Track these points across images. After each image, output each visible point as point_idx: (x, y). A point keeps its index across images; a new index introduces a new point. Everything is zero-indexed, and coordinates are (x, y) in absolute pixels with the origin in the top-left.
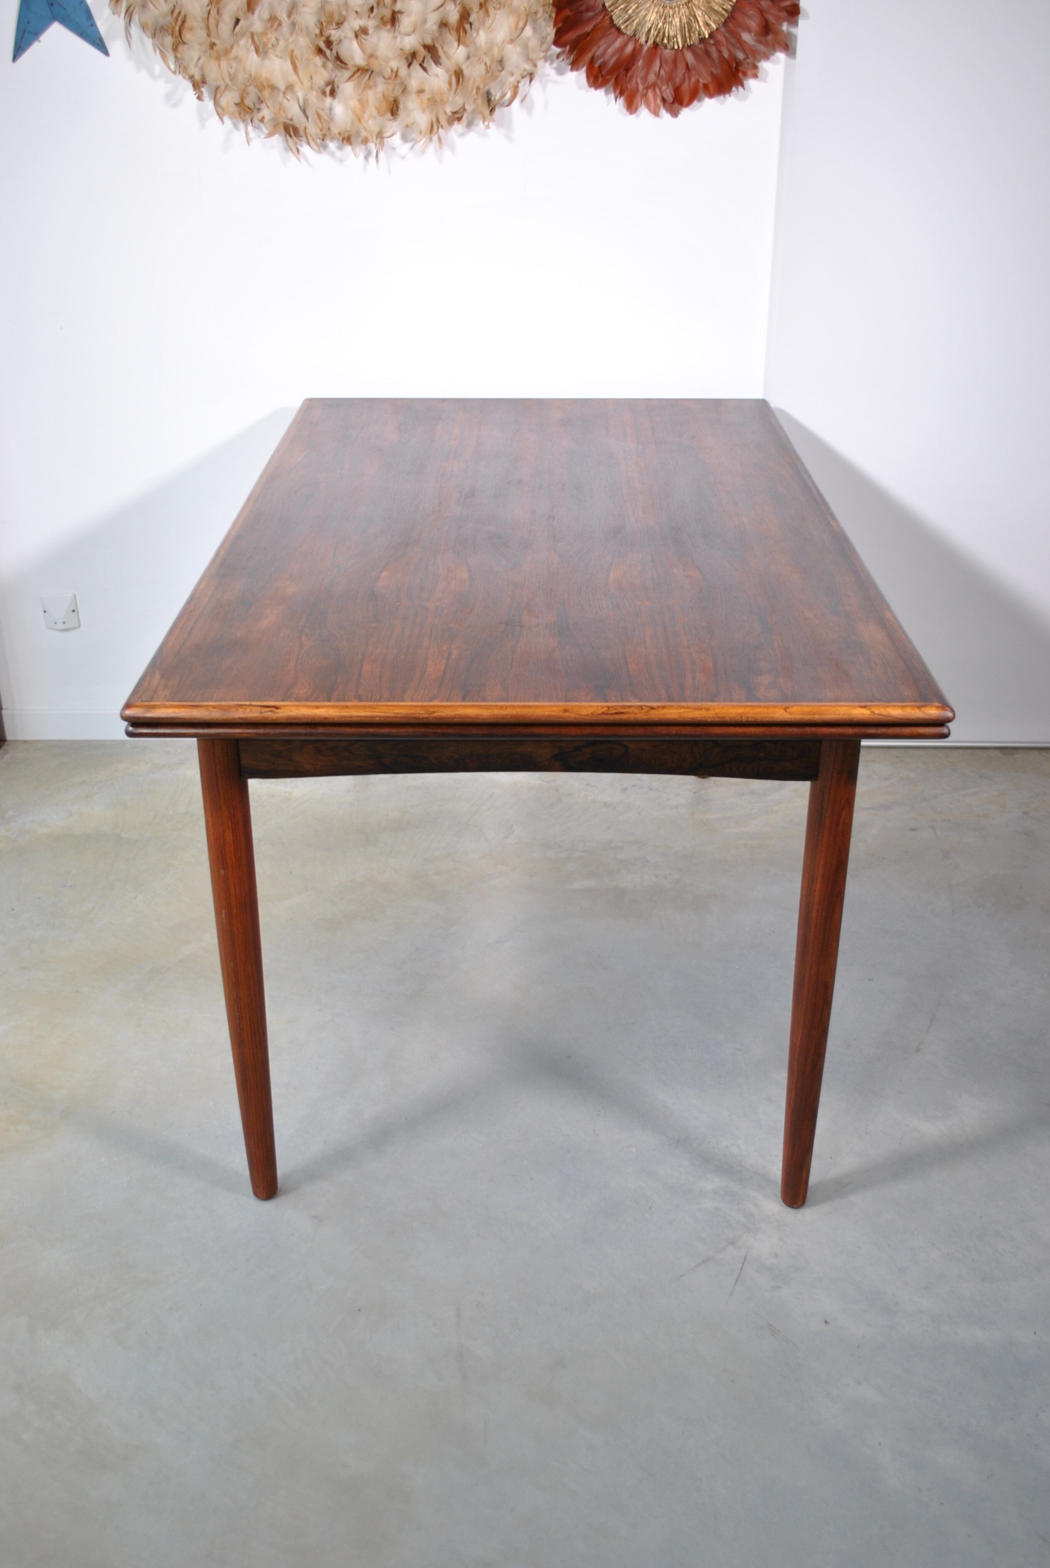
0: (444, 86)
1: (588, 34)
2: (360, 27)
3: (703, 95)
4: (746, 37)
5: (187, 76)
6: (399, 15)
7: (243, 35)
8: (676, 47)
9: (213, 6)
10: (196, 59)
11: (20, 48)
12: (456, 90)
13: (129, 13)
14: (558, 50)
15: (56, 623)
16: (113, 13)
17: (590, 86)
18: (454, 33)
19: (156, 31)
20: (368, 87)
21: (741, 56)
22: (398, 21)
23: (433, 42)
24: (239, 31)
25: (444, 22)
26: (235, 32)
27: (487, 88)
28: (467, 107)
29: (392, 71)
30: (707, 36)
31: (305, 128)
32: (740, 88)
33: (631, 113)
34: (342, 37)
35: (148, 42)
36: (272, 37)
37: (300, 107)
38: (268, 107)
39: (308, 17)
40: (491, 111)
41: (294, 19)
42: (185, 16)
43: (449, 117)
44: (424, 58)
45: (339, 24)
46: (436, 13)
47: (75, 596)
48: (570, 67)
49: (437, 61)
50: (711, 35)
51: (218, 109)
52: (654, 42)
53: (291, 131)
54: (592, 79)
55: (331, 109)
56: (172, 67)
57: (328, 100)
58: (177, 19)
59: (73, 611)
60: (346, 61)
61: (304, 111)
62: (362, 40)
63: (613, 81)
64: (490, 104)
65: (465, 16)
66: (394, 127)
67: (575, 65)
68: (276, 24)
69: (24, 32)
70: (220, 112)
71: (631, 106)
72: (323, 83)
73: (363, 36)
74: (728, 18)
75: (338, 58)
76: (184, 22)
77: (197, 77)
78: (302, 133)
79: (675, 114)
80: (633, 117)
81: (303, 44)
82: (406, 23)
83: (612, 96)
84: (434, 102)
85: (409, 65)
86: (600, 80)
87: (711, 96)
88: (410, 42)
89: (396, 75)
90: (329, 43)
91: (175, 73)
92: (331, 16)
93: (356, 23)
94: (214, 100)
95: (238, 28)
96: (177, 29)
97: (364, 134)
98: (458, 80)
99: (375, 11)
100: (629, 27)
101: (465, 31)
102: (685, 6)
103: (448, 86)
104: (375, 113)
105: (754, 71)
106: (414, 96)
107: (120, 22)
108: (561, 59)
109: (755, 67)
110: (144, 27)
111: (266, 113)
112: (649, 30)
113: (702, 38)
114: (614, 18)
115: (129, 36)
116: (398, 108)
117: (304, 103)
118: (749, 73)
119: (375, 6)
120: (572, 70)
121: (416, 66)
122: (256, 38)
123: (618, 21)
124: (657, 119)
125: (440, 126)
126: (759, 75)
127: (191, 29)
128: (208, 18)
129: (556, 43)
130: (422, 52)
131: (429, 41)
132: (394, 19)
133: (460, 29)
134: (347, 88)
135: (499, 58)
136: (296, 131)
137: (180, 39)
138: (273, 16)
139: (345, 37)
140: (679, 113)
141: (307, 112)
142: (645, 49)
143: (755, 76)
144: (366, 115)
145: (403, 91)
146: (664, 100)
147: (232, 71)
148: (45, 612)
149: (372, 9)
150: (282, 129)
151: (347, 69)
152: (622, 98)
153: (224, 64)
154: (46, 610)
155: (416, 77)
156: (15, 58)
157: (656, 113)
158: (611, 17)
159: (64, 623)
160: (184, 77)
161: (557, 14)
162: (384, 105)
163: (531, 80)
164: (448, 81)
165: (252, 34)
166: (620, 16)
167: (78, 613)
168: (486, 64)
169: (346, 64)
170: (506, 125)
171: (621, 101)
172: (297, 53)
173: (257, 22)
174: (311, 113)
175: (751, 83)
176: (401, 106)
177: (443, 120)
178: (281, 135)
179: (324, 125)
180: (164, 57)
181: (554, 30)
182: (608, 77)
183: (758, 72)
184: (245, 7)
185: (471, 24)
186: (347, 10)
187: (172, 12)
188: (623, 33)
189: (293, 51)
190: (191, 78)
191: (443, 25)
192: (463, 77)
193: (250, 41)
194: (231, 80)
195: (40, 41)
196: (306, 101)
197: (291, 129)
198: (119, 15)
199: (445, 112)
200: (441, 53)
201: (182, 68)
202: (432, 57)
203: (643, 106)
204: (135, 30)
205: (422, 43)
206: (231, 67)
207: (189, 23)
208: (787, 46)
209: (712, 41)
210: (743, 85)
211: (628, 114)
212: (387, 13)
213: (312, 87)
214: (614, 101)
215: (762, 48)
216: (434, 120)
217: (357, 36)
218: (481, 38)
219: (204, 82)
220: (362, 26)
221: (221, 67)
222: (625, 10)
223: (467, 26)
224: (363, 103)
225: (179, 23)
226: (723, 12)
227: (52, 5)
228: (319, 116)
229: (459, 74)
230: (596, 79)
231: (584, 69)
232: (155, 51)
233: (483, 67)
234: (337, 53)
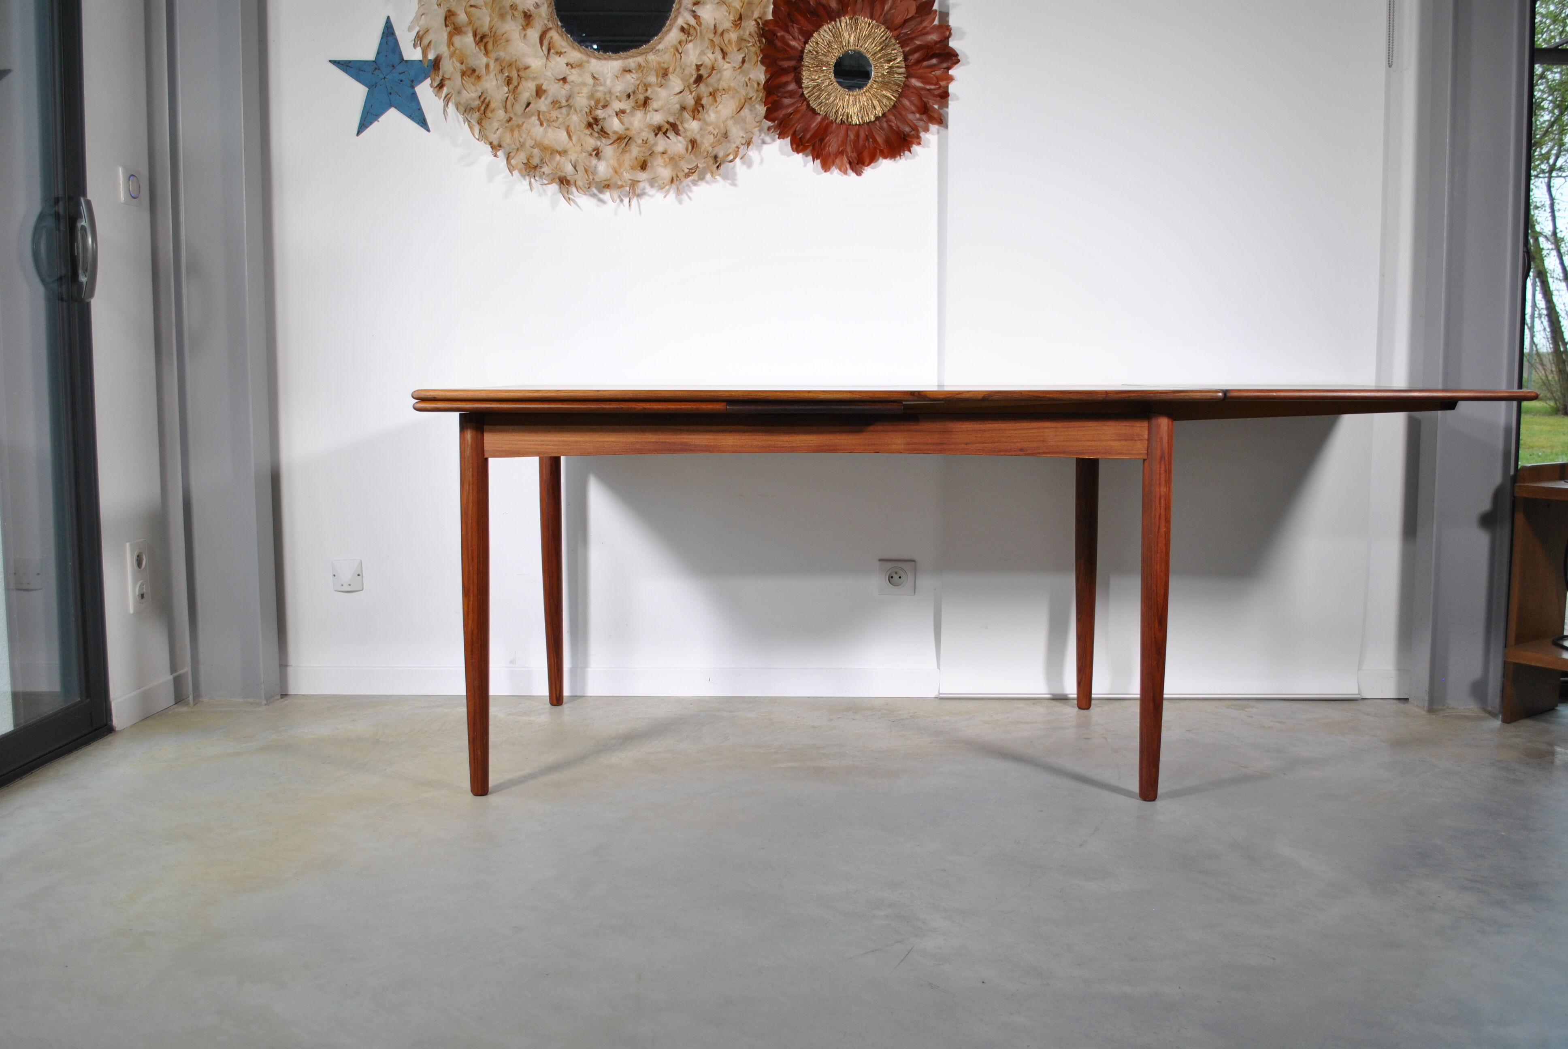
0: (683, 151)
1: (791, 114)
2: (620, 109)
3: (881, 158)
4: (911, 117)
5: (488, 143)
6: (649, 101)
7: (532, 115)
8: (858, 123)
9: (511, 94)
10: (496, 128)
11: (363, 126)
12: (691, 152)
13: (447, 99)
14: (770, 124)
15: (342, 585)
16: (436, 96)
17: (794, 151)
18: (691, 113)
19: (466, 110)
20: (624, 151)
21: (907, 129)
22: (649, 105)
23: (675, 121)
24: (529, 111)
25: (683, 106)
26: (526, 111)
27: (714, 153)
28: (699, 165)
29: (643, 140)
30: (881, 115)
31: (575, 181)
32: (907, 153)
33: (825, 171)
34: (606, 116)
35: (461, 118)
36: (554, 114)
37: (572, 165)
38: (547, 165)
39: (582, 101)
40: (718, 167)
41: (571, 103)
42: (489, 102)
43: (686, 174)
44: (667, 130)
45: (604, 107)
46: (678, 96)
47: (361, 561)
48: (777, 136)
49: (677, 133)
50: (884, 115)
51: (509, 167)
52: (841, 119)
53: (564, 182)
54: (794, 146)
55: (595, 167)
56: (477, 137)
57: (594, 161)
58: (483, 102)
59: (359, 575)
60: (609, 133)
61: (575, 168)
62: (622, 118)
63: (811, 148)
64: (717, 162)
65: (698, 101)
66: (643, 176)
67: (782, 135)
68: (557, 106)
69: (368, 113)
70: (511, 170)
71: (826, 167)
72: (591, 149)
73: (622, 115)
74: (896, 102)
75: (602, 130)
76: (488, 105)
77: (495, 143)
78: (572, 182)
79: (859, 173)
80: (828, 173)
81: (577, 120)
82: (654, 105)
83: (810, 158)
84: (673, 161)
85: (656, 135)
86: (801, 147)
87: (885, 157)
88: (657, 118)
89: (646, 143)
90: (596, 120)
91: (478, 140)
92: (597, 102)
93: (617, 105)
94: (507, 160)
95: (527, 109)
96: (483, 108)
97: (620, 183)
98: (693, 147)
99: (631, 97)
100: (823, 108)
101: (699, 112)
102: (863, 94)
103: (686, 152)
104: (629, 168)
105: (918, 141)
106: (659, 158)
107: (441, 103)
108: (772, 131)
109: (919, 137)
110: (457, 106)
111: (546, 169)
112: (837, 111)
113: (877, 117)
114: (810, 103)
115: (446, 113)
116: (646, 165)
117: (575, 163)
118: (915, 143)
119: (631, 94)
120: (779, 138)
121: (660, 135)
122: (541, 116)
123: (814, 105)
124: (845, 176)
125: (679, 179)
126: (922, 143)
127: (493, 111)
128: (506, 102)
129: (767, 117)
130: (667, 126)
131: (671, 120)
132: (646, 102)
133: (695, 111)
134: (609, 151)
135: (723, 131)
136: (568, 183)
137: (484, 116)
138: (555, 100)
139: (609, 116)
140: (862, 172)
141: (577, 169)
142: (834, 125)
143: (919, 144)
144: (622, 170)
145: (650, 155)
146: (850, 163)
147: (522, 140)
148: (334, 576)
149: (629, 96)
150: (558, 180)
151: (609, 138)
152: (819, 161)
153: (516, 133)
154: (335, 574)
155: (661, 144)
156: (358, 133)
157: (845, 173)
158: (808, 102)
159: (350, 585)
160: (485, 143)
161: (767, 97)
162: (636, 163)
163: (748, 147)
164: (685, 148)
165: (539, 113)
166: (815, 100)
167: (362, 577)
168: (714, 135)
169: (608, 134)
170: (730, 177)
171: (818, 162)
172: (572, 128)
173: (543, 105)
174: (580, 169)
175: (915, 148)
176: (649, 164)
177: (681, 175)
178: (557, 183)
179: (591, 177)
180: (471, 128)
181: (765, 109)
182: (806, 145)
183: (921, 141)
184: (534, 93)
185: (703, 107)
186: (610, 97)
187: (480, 97)
188: (817, 113)
189: (569, 126)
190: (491, 143)
191: (683, 108)
192: (696, 143)
193: (537, 118)
194: (521, 146)
195: (378, 121)
196: (577, 162)
197: (564, 181)
198: (440, 98)
199: (683, 171)
200: (680, 128)
201: (483, 136)
202: (673, 130)
203: (834, 167)
204: (451, 107)
205: (666, 121)
206: (521, 138)
207: (492, 105)
208: (941, 121)
209: (884, 120)
210: (910, 151)
211: (823, 171)
212: (641, 97)
213: (582, 151)
214: (812, 162)
215: (921, 123)
216: (674, 176)
217: (617, 114)
218: (711, 116)
219: (500, 146)
220: (621, 108)
221: (514, 136)
222: (818, 97)
223: (700, 109)
224: (620, 164)
225: (484, 105)
226: (892, 98)
227: (390, 94)
228: (586, 171)
229: (693, 143)
230: (798, 146)
231: (789, 138)
232: (465, 123)
233: (712, 136)
234: (602, 127)
